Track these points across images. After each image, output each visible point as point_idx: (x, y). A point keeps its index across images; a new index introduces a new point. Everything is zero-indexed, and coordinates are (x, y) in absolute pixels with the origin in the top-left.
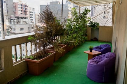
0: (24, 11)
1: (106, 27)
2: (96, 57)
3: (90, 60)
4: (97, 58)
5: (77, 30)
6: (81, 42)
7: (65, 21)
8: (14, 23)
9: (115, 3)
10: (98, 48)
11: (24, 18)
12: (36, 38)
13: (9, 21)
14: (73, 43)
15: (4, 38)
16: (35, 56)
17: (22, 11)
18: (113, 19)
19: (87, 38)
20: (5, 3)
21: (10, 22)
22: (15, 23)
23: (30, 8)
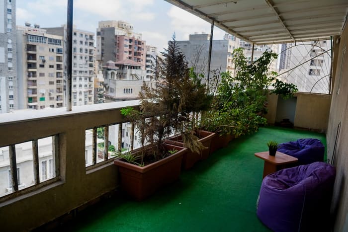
0: (135, 54)
1: (315, 95)
2: (285, 170)
3: (267, 178)
4: (287, 174)
5: (242, 99)
6: (250, 128)
7: (216, 78)
8: (113, 76)
9: (339, 40)
10: (290, 148)
11: (134, 67)
12: (141, 113)
13: (104, 72)
14: (232, 129)
15: (70, 110)
16: (136, 155)
17: (130, 52)
18: (332, 77)
19: (265, 119)
20: (99, 36)
21: (106, 75)
22: (116, 77)
23: (149, 47)
